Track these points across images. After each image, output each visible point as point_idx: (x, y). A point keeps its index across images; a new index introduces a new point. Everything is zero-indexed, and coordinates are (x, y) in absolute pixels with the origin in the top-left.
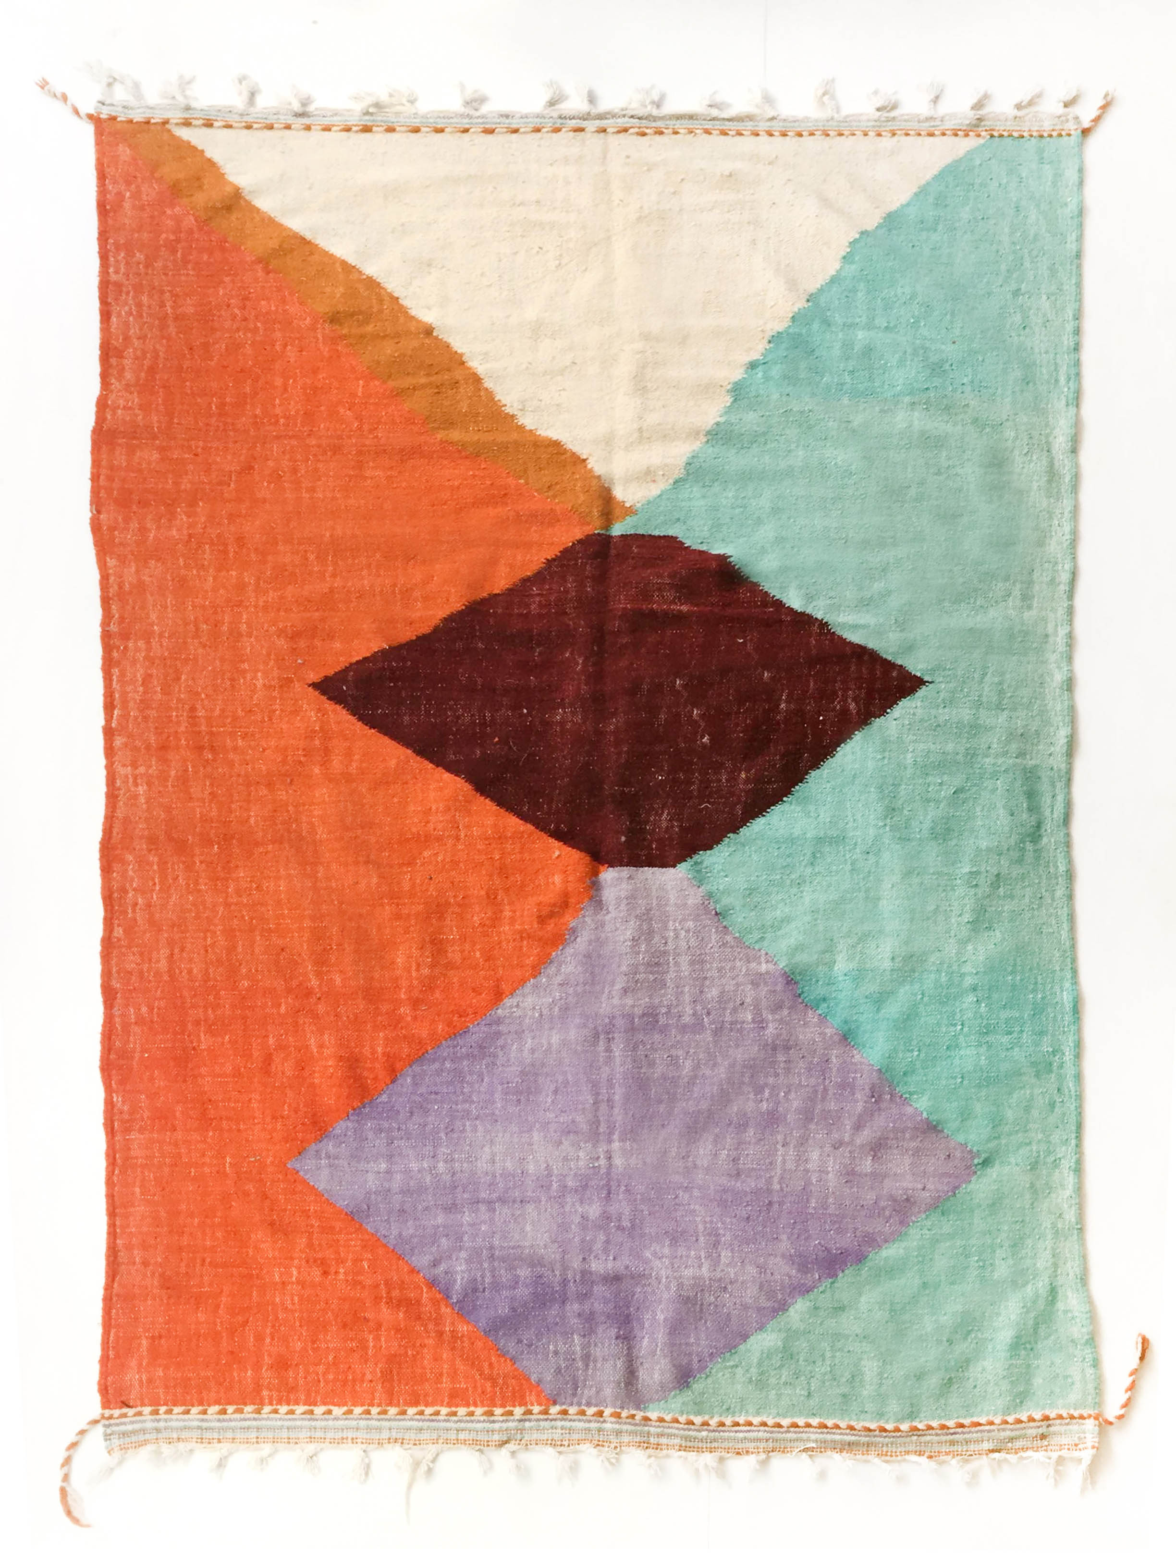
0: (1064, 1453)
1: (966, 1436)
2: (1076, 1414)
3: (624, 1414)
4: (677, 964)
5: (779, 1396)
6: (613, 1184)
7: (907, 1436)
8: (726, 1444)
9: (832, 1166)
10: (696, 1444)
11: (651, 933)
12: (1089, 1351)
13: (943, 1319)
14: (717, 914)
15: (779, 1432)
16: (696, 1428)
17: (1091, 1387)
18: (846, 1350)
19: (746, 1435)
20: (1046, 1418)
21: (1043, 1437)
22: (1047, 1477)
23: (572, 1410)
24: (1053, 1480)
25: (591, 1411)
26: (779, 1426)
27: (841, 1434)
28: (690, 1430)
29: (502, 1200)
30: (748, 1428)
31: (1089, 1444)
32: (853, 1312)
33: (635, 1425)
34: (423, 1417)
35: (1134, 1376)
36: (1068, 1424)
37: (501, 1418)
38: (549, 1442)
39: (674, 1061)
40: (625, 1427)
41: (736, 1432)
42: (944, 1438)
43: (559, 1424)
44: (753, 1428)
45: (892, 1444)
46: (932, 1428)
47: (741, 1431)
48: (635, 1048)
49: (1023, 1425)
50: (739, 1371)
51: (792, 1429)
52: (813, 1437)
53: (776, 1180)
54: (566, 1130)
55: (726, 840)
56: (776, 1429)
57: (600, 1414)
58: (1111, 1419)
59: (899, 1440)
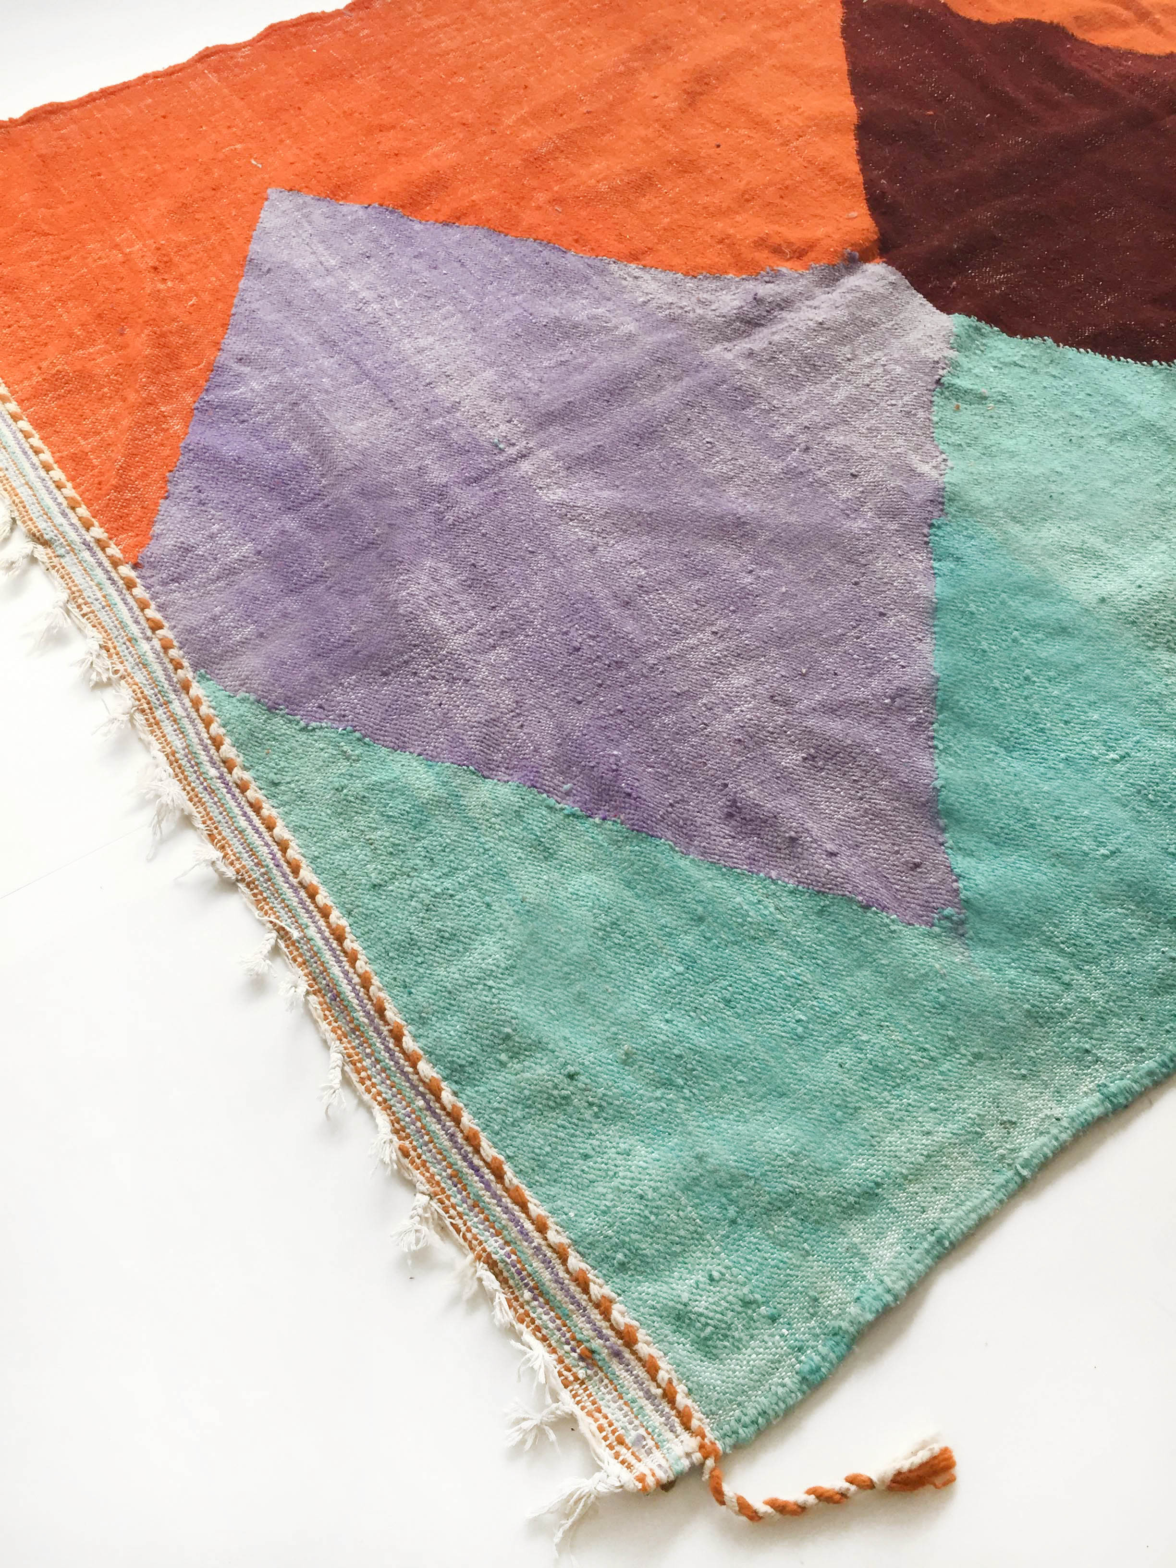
0: (587, 1425)
1: (487, 1197)
2: (682, 1400)
3: (174, 653)
4: (835, 386)
5: (344, 845)
6: (493, 478)
7: (414, 1087)
8: (215, 812)
9: (746, 710)
10: (189, 771)
11: (845, 339)
12: (824, 1350)
13: (656, 1022)
14: (938, 382)
15: (284, 875)
16: (216, 758)
17: (761, 1400)
18: (487, 899)
19: (250, 831)
20: (628, 1339)
21: (588, 1357)
22: (518, 1421)
23: (139, 591)
24: (518, 1437)
25: (151, 613)
26: (296, 870)
27: (346, 973)
28: (206, 749)
29: (377, 384)
30: (262, 829)
31: (641, 1468)
32: (556, 875)
33: (169, 679)
34: (23, 441)
35: (853, 1488)
36: (649, 1396)
37: (75, 520)
38: (74, 589)
39: (711, 451)
40: (156, 667)
41: (245, 814)
42: (456, 1157)
43: (111, 590)
44: (266, 835)
45: (384, 1070)
46: (457, 1121)
47: (250, 821)
48: (689, 405)
49: (582, 1298)
50: (343, 766)
51: (303, 894)
52: (312, 932)
53: (660, 653)
54: (521, 395)
55: (1037, 340)
56: (288, 870)
57: (156, 627)
58: (730, 1489)
59: (398, 1079)
